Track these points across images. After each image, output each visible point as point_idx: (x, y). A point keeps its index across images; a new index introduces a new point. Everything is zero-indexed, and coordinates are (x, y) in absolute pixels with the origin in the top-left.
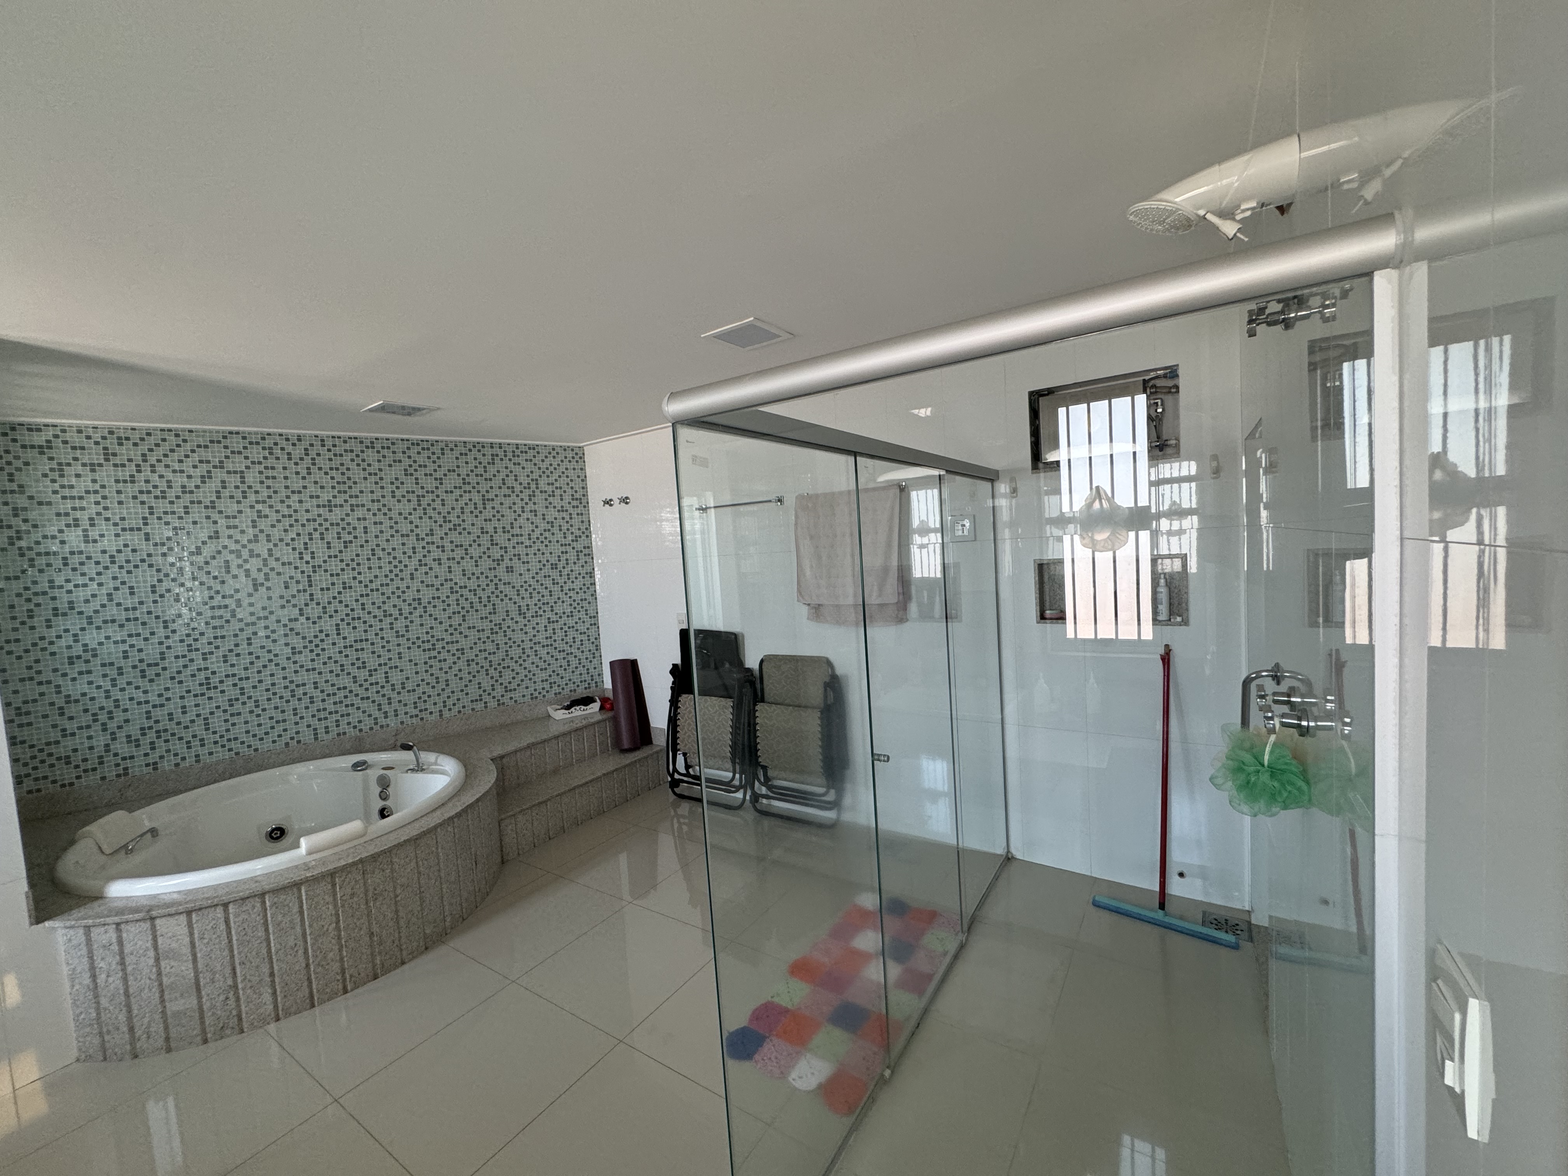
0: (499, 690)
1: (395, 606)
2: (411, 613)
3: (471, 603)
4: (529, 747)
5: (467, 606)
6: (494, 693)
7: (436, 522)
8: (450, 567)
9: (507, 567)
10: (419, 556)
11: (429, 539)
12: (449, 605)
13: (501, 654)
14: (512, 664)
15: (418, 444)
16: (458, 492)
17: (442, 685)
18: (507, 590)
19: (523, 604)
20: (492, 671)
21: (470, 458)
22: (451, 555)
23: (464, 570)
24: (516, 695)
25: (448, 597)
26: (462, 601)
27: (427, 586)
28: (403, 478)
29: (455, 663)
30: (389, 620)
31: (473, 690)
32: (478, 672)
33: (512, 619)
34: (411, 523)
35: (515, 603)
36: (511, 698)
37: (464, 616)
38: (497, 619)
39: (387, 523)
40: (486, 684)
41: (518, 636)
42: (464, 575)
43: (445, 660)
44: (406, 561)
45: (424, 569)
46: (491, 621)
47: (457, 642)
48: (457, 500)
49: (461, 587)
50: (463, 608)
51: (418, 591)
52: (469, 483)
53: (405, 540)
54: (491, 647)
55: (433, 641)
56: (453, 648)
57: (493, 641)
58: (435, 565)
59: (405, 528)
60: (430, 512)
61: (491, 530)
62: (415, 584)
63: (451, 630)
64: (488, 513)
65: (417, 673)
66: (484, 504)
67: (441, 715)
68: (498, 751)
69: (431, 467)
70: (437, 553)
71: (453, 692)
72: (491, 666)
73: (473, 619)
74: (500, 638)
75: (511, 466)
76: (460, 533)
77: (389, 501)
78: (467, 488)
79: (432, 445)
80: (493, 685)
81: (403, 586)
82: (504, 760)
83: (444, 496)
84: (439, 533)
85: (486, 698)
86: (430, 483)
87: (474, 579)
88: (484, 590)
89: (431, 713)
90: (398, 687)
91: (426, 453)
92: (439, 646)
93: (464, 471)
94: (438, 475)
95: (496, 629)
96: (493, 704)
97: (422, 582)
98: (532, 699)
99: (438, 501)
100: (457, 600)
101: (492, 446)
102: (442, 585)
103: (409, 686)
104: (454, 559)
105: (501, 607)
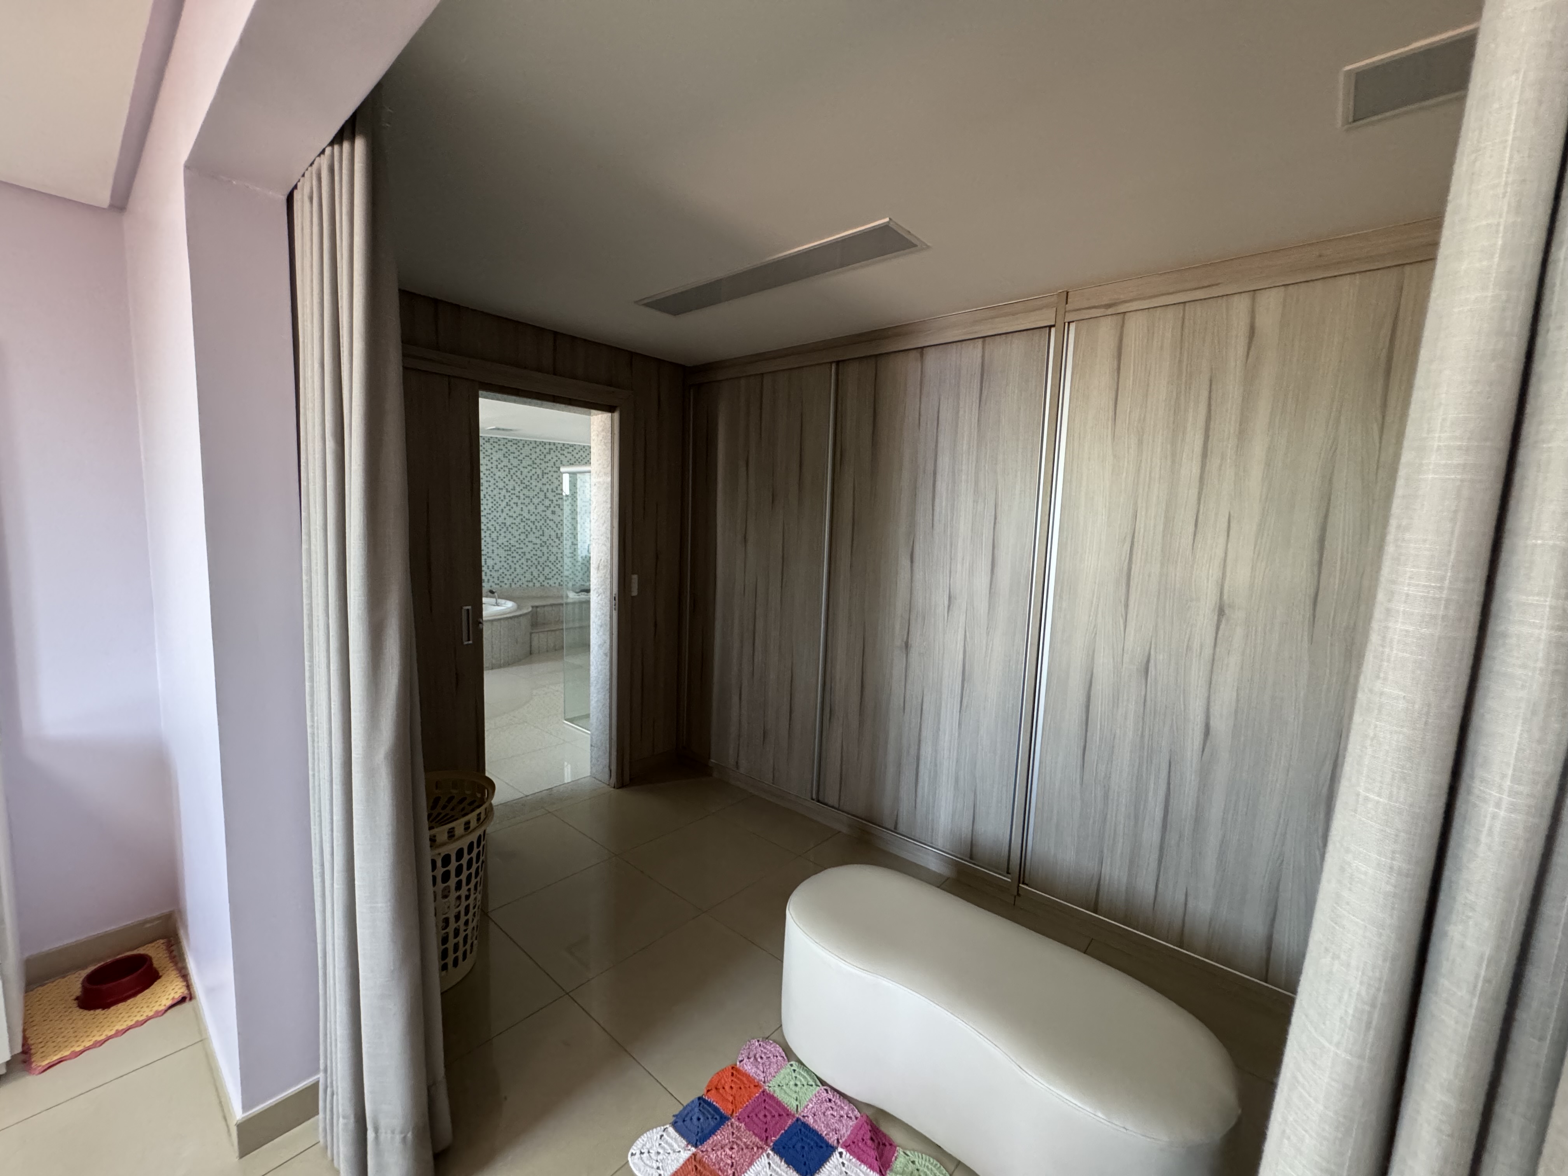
0: (542, 578)
1: (493, 525)
2: (500, 530)
3: (531, 528)
4: (552, 605)
5: (529, 529)
6: (539, 579)
7: (517, 483)
8: (522, 508)
9: (552, 511)
10: (507, 500)
11: (512, 492)
12: (520, 528)
13: (545, 558)
14: (550, 564)
15: (511, 441)
16: (530, 468)
17: (512, 570)
18: (551, 523)
19: (559, 532)
20: (539, 567)
21: (538, 450)
22: (523, 501)
23: (529, 510)
24: (551, 582)
25: (520, 524)
26: (527, 527)
27: (510, 517)
28: (502, 458)
29: (520, 559)
30: (489, 532)
31: (528, 575)
32: (532, 566)
33: (552, 540)
34: (504, 482)
35: (555, 531)
36: (548, 583)
37: (527, 535)
38: (544, 539)
39: (493, 481)
40: (535, 574)
41: (555, 550)
42: (529, 513)
43: (515, 557)
44: (500, 502)
45: (508, 508)
46: (541, 540)
47: (522, 548)
48: (529, 472)
49: (527, 519)
50: (527, 530)
51: (505, 519)
52: (536, 464)
53: (501, 491)
54: (539, 553)
55: (510, 546)
56: (520, 551)
57: (541, 551)
58: (514, 506)
59: (501, 485)
60: (514, 477)
61: (545, 490)
62: (504, 515)
63: (519, 542)
64: (544, 481)
65: (500, 562)
66: (543, 475)
67: (511, 586)
68: (536, 604)
69: (517, 453)
70: (516, 500)
71: (518, 575)
72: (539, 564)
73: (532, 537)
74: (545, 549)
75: (559, 455)
76: (529, 490)
77: (494, 470)
78: (535, 466)
79: (519, 442)
80: (539, 575)
81: (498, 515)
82: (538, 609)
83: (522, 469)
84: (518, 489)
85: (534, 581)
86: (515, 462)
87: (534, 515)
88: (538, 522)
89: (506, 584)
90: (491, 568)
91: (515, 446)
92: (513, 549)
93: (534, 456)
94: (520, 458)
95: (543, 544)
96: (538, 585)
97: (507, 514)
98: (559, 585)
99: (519, 472)
100: (524, 526)
101: (550, 444)
102: (517, 517)
103: (496, 568)
104: (524, 503)
105: (547, 532)
